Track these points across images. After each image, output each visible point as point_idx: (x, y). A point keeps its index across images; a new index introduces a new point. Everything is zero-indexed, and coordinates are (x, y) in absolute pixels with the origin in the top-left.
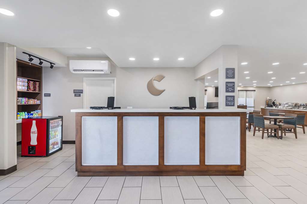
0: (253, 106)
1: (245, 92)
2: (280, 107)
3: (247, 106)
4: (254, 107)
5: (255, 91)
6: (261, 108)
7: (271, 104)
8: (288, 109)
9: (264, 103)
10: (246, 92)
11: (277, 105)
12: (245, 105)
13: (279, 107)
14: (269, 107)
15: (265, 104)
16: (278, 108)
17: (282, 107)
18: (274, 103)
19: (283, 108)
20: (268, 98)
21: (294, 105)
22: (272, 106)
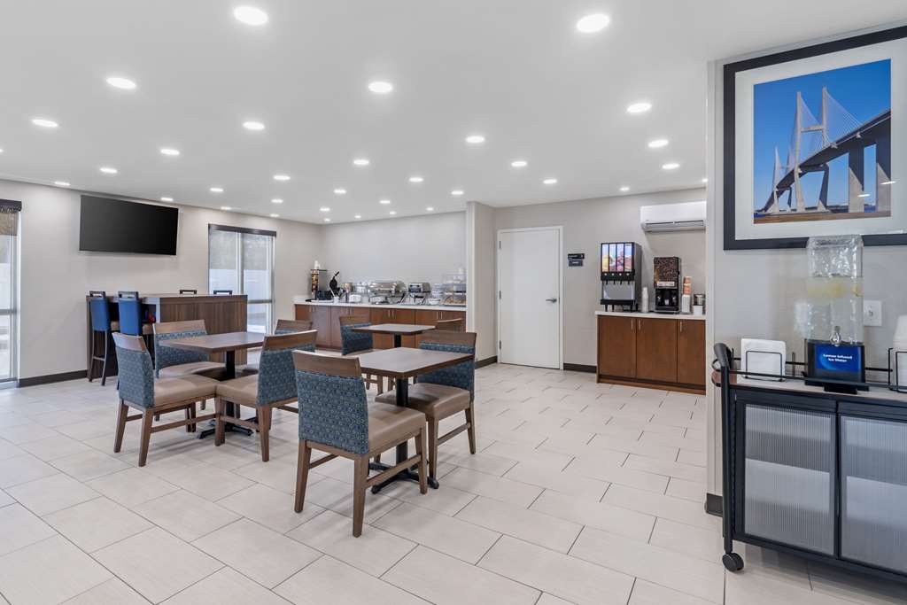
0: (268, 297)
1: (237, 236)
2: (355, 300)
3: (249, 299)
4: (270, 301)
5: (273, 234)
6: (296, 305)
7: (325, 287)
8: (376, 303)
9: (305, 285)
10: (243, 237)
11: (344, 291)
12: (236, 292)
13: (351, 298)
14: (321, 298)
15: (306, 288)
16: (347, 301)
17: (358, 298)
18: (333, 283)
19: (360, 302)
20: (317, 265)
21: (393, 289)
22: (328, 296)
